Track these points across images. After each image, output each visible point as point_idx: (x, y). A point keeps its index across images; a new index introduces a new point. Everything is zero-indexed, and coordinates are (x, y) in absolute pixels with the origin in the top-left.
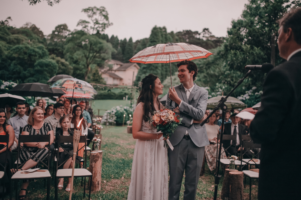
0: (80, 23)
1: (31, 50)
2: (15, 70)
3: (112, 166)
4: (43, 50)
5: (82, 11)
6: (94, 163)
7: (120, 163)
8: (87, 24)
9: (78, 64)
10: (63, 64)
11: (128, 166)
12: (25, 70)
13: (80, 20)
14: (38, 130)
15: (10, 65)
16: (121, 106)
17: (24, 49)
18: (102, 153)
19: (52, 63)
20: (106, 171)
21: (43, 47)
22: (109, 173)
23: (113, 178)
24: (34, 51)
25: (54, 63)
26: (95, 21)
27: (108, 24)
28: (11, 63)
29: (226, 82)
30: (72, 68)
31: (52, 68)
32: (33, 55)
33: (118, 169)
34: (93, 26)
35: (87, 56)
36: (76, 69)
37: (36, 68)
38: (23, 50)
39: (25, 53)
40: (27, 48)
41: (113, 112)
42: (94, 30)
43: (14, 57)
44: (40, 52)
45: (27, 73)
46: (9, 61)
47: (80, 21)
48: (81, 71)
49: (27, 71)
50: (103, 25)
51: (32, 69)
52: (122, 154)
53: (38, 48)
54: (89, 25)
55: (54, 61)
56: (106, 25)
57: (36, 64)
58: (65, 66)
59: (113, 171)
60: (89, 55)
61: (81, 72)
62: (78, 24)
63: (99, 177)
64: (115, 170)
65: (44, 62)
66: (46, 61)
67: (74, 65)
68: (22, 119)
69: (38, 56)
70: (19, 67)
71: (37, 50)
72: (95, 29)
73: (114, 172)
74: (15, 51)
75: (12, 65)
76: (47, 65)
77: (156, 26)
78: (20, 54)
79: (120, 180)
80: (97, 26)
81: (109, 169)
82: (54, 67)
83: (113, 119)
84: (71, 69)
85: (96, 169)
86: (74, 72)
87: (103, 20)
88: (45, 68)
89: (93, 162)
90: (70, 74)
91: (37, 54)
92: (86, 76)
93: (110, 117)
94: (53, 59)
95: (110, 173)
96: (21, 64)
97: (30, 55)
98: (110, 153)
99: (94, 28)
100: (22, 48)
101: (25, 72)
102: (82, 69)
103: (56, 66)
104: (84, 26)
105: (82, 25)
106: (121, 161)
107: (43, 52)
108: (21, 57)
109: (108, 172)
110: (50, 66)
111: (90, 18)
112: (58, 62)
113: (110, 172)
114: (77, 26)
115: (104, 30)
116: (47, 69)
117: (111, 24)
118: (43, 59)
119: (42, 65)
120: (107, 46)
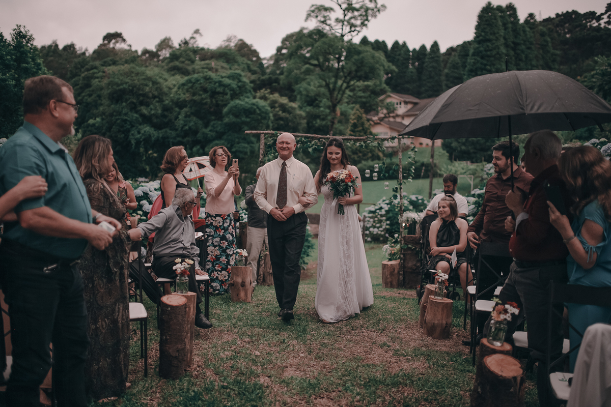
0: (312, 14)
1: (215, 83)
2: (187, 127)
4: (240, 81)
8: (327, 14)
9: (318, 106)
10: (283, 108)
12: (206, 126)
13: (313, 6)
15: (177, 118)
17: (202, 81)
19: (258, 108)
21: (240, 76)
24: (221, 84)
25: (264, 107)
26: (344, 6)
27: (376, 10)
28: (179, 113)
30: (304, 114)
31: (260, 117)
32: (219, 93)
34: (341, 17)
35: (331, 86)
36: (312, 117)
37: (226, 120)
38: (201, 84)
39: (205, 90)
40: (207, 79)
41: (381, 208)
42: (343, 24)
43: (185, 101)
44: (234, 84)
45: (210, 131)
46: (177, 109)
47: (312, 9)
48: (323, 119)
49: (210, 128)
50: (363, 12)
51: (220, 122)
53: (229, 77)
54: (333, 16)
55: (262, 103)
56: (370, 12)
57: (225, 110)
58: (290, 113)
60: (335, 83)
61: (324, 123)
62: (309, 16)
65: (241, 105)
66: (247, 103)
67: (308, 109)
69: (229, 93)
70: (194, 121)
71: (227, 81)
72: (346, 23)
74: (186, 87)
75: (180, 117)
76: (249, 112)
77: (489, 4)
78: (194, 94)
80: (350, 15)
82: (264, 115)
83: (381, 227)
84: (301, 117)
86: (308, 123)
87: (363, 2)
88: (244, 119)
90: (300, 127)
91: (228, 91)
92: (331, 131)
93: (374, 222)
94: (264, 98)
96: (196, 114)
97: (214, 94)
99: (342, 21)
100: (197, 80)
101: (207, 131)
102: (327, 116)
103: (267, 113)
104: (321, 18)
105: (317, 17)
107: (240, 84)
108: (196, 98)
110: (254, 112)
112: (273, 104)
114: (306, 20)
115: (366, 22)
116: (248, 120)
117: (382, 8)
118: (240, 100)
119: (238, 112)
120: (373, 57)
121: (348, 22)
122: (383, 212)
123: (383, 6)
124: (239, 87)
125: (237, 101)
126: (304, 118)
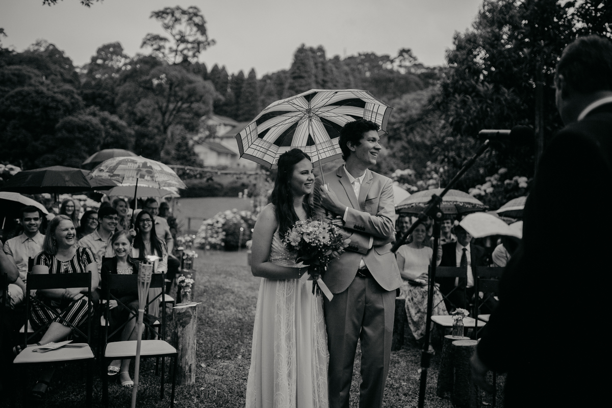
0: (148, 42)
1: (48, 98)
2: (15, 139)
3: (218, 333)
4: (73, 98)
5: (151, 17)
6: (182, 328)
7: (234, 326)
8: (162, 43)
9: (146, 126)
10: (114, 125)
11: (250, 334)
12: (36, 139)
13: (148, 35)
14: (66, 262)
15: (4, 129)
16: (235, 210)
17: (34, 95)
18: (197, 308)
19: (92, 125)
20: (205, 343)
21: (73, 92)
22: (211, 347)
23: (219, 358)
24: (54, 99)
25: (97, 124)
26: (178, 37)
27: (206, 43)
28: (6, 125)
29: (446, 160)
30: (133, 132)
31: (93, 134)
32: (51, 108)
33: (230, 340)
34: (175, 47)
35: (164, 109)
36: (140, 136)
37: (59, 135)
38: (32, 97)
39: (36, 104)
40: (39, 93)
41: (217, 222)
42: (176, 54)
43: (14, 113)
44: (67, 101)
46: (3, 120)
47: (149, 37)
48: (151, 138)
49: (40, 142)
50: (196, 45)
51: (51, 137)
52: (237, 308)
53: (62, 93)
54: (167, 45)
55: (95, 121)
56: (201, 45)
57: (58, 125)
58: (119, 131)
59: (219, 344)
60: (167, 106)
61: (152, 142)
62: (144, 43)
63: (190, 356)
64: (224, 341)
65: (75, 122)
66: (80, 119)
67: (137, 127)
68: (33, 240)
69: (62, 109)
70: (23, 133)
71: (60, 97)
72: (179, 53)
73: (223, 346)
74: (15, 99)
75: (8, 129)
76: (83, 128)
77: (303, 45)
78: (24, 107)
79: (233, 362)
80: (182, 46)
81: (210, 341)
82: (96, 132)
83: (218, 237)
84: (130, 135)
85: (185, 340)
86: (136, 142)
87: (195, 35)
88: (77, 135)
89: (179, 326)
90: (130, 145)
91: (60, 106)
92: (162, 149)
93: (212, 232)
94: (94, 115)
95: (213, 347)
96: (27, 127)
97: (46, 108)
98: (213, 306)
99: (176, 51)
100: (29, 94)
101: (37, 144)
102: (155, 135)
103: (99, 130)
104: (155, 46)
105: (152, 45)
106: (235, 323)
107: (73, 100)
108: (28, 111)
109: (209, 345)
110: (88, 129)
111: (169, 30)
112: (103, 121)
113: (214, 345)
114: (142, 46)
115: (197, 54)
116: (81, 136)
117: (211, 43)
118: (73, 116)
119: (71, 128)
120: (204, 87)
121: (181, 51)
122: (220, 225)
123: (213, 41)
124: (73, 104)
125: (70, 118)
126: (133, 136)
